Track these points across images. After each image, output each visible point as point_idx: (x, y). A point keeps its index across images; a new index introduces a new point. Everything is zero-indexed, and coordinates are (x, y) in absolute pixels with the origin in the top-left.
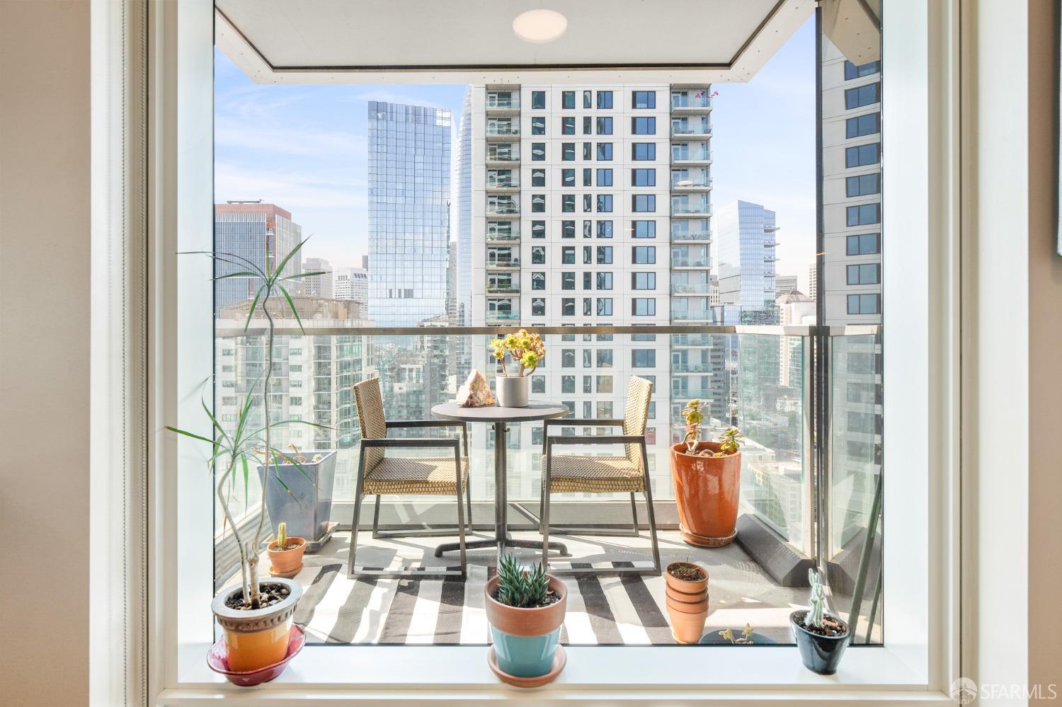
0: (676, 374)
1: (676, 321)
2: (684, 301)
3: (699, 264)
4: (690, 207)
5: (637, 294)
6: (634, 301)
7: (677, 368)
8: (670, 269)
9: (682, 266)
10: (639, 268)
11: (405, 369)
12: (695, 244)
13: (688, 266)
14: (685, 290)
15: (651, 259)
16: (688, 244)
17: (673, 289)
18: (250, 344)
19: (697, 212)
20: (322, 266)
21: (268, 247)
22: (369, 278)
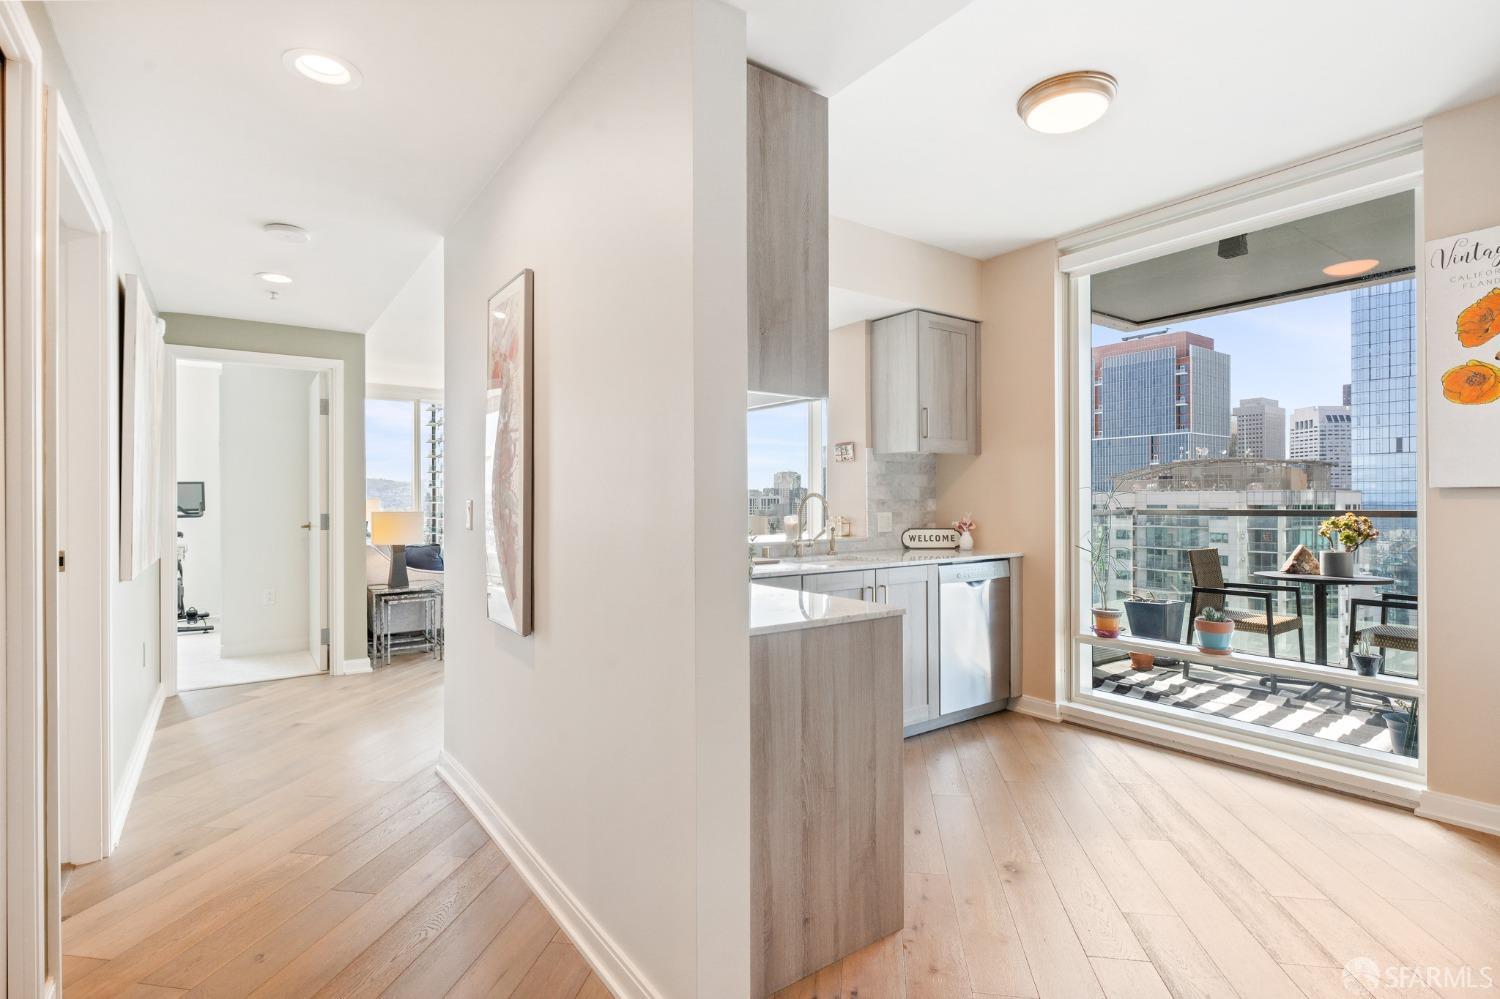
18: (1152, 524)
20: (1267, 409)
21: (1179, 392)
22: (1354, 421)
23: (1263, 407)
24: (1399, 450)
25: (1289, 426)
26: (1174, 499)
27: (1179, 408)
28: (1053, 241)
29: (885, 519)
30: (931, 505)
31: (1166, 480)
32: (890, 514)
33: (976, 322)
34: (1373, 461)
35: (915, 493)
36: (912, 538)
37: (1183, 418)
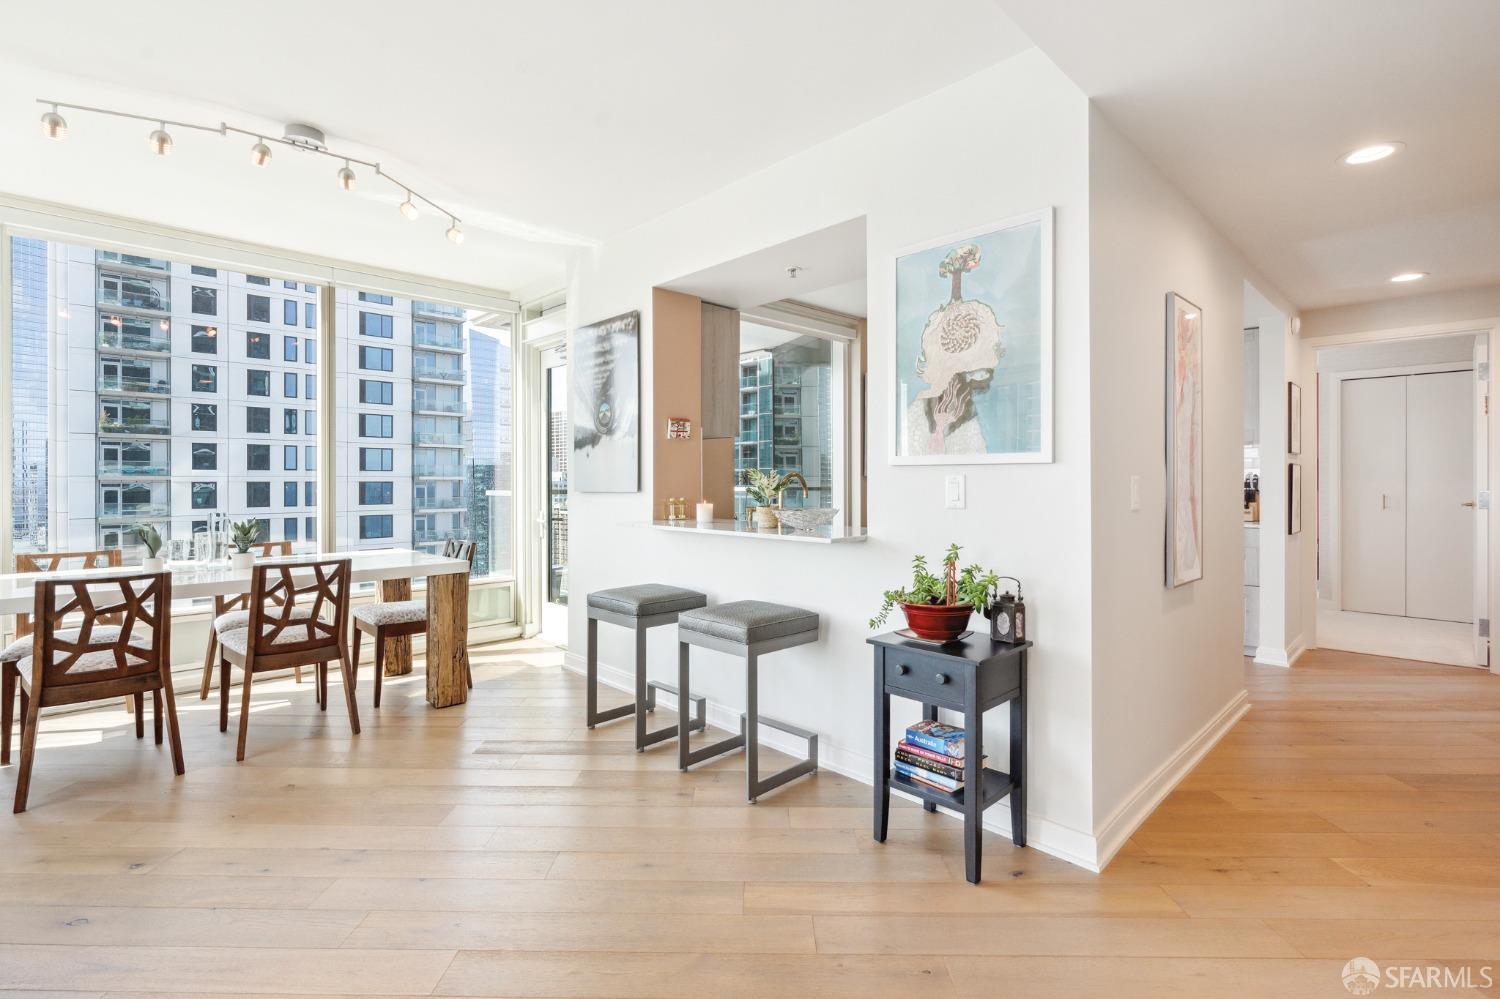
0: (421, 544)
1: (421, 478)
2: (430, 453)
3: (449, 409)
4: (439, 339)
5: (366, 442)
6: (363, 451)
7: (423, 536)
8: (413, 413)
9: (428, 409)
10: (368, 408)
12: (444, 385)
13: (434, 410)
14: (432, 439)
15: (386, 398)
16: (436, 384)
17: (416, 438)
19: (446, 345)
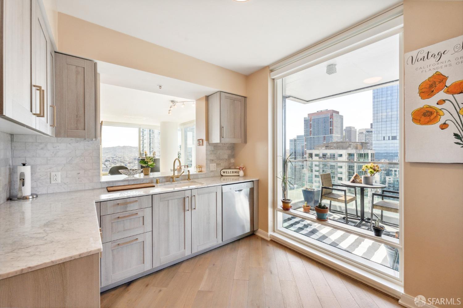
11: (392, 170)
20: (352, 129)
21: (331, 125)
22: (373, 132)
23: (351, 129)
24: (384, 139)
25: (357, 133)
26: (329, 152)
27: (331, 129)
28: (268, 67)
29: (213, 166)
30: (232, 161)
31: (327, 147)
32: (216, 164)
33: (245, 97)
34: (378, 142)
35: (226, 157)
36: (224, 172)
37: (332, 131)
